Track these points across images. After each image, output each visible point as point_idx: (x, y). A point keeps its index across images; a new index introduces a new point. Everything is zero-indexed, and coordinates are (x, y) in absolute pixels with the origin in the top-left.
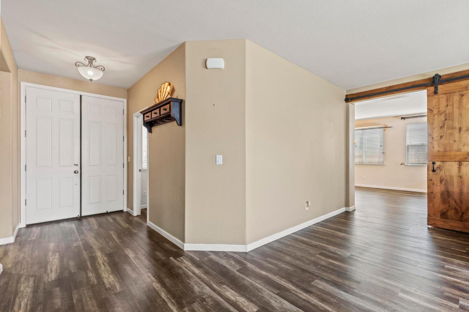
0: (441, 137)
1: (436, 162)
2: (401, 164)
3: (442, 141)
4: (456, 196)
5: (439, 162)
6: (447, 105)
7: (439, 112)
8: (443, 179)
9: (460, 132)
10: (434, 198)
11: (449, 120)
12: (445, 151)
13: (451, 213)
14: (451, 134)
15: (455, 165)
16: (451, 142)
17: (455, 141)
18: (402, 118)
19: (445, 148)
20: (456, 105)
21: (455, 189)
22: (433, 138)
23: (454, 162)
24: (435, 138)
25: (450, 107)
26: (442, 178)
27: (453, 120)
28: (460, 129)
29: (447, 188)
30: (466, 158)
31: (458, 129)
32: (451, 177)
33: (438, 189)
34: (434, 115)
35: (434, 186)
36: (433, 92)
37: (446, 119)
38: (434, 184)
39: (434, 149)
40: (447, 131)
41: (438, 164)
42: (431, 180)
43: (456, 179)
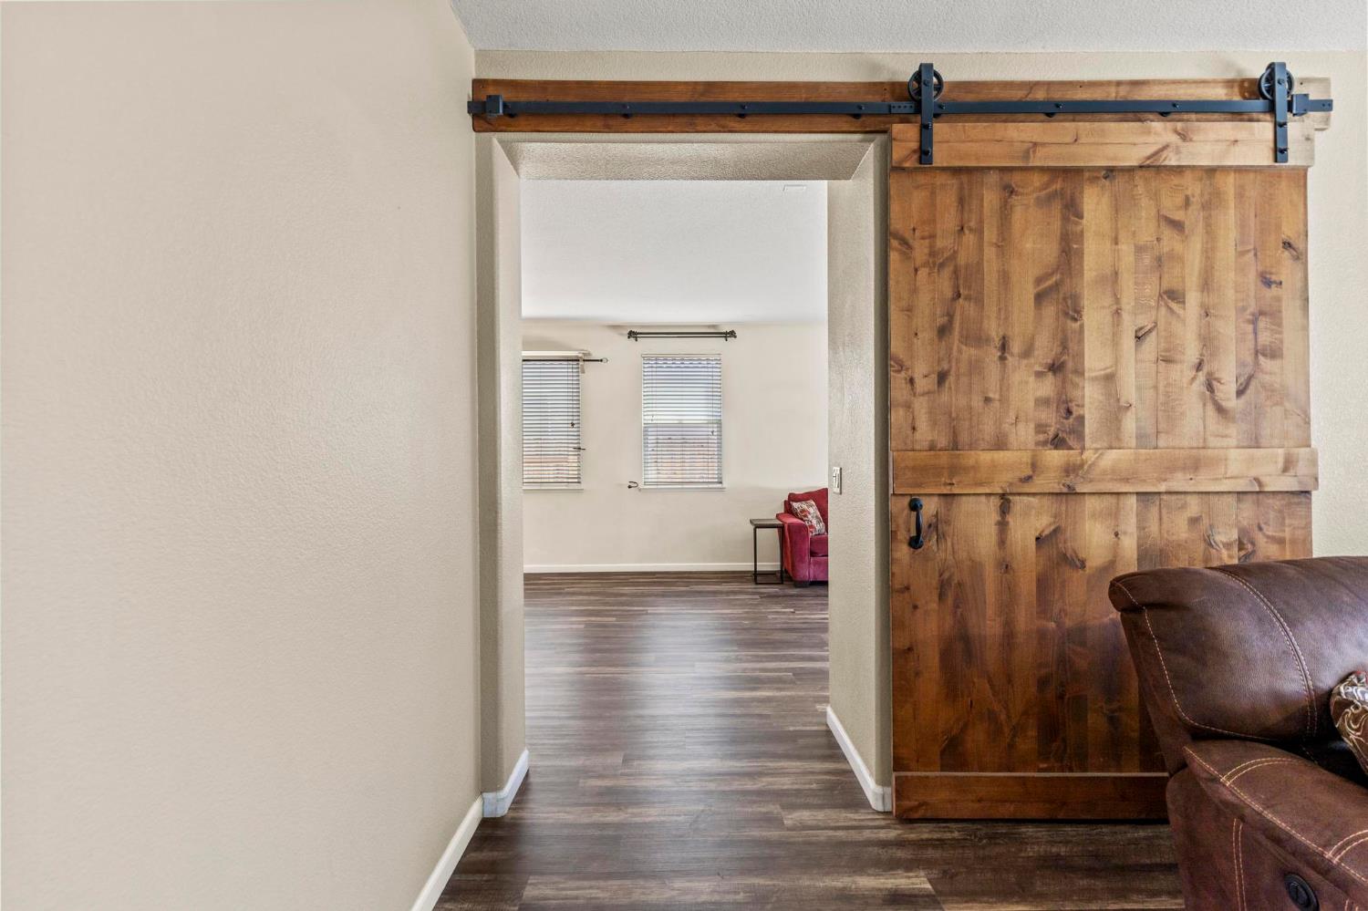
0: (942, 377)
1: (924, 501)
2: (630, 487)
3: (944, 397)
4: (991, 657)
5: (936, 499)
6: (962, 228)
7: (932, 254)
8: (950, 577)
9: (1002, 358)
10: (917, 674)
11: (968, 298)
12: (955, 445)
13: (977, 737)
14: (976, 368)
15: (990, 510)
16: (977, 402)
17: (987, 400)
18: (632, 334)
19: (955, 434)
20: (990, 234)
21: (988, 626)
22: (912, 381)
23: (983, 499)
24: (922, 384)
25: (969, 238)
26: (946, 575)
27: (979, 301)
28: (1004, 347)
29: (961, 623)
30: (1029, 478)
31: (997, 342)
32: (976, 567)
33: (930, 627)
34: (916, 270)
35: (919, 612)
36: (914, 151)
37: (959, 295)
38: (915, 607)
39: (918, 435)
40: (960, 351)
41: (930, 507)
42: (907, 588)
43: (990, 574)
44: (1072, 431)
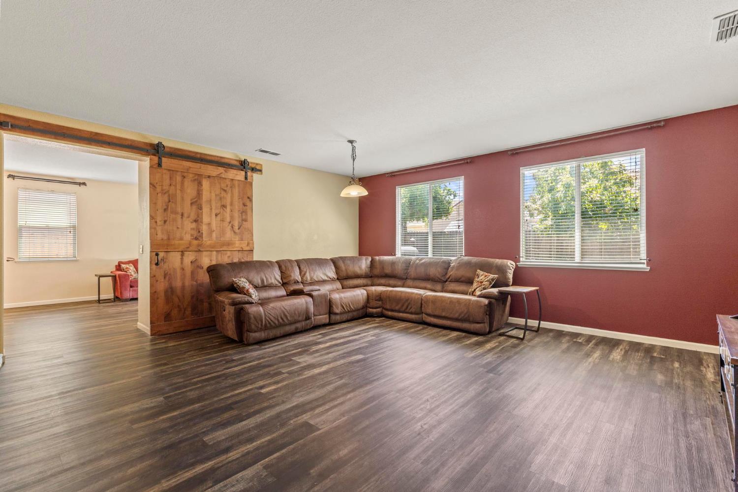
0: (165, 222)
1: (160, 254)
2: (8, 261)
3: (166, 227)
4: (179, 292)
5: (163, 253)
6: (171, 185)
7: (162, 190)
8: (167, 273)
9: (182, 218)
10: (158, 298)
11: (172, 202)
12: (169, 239)
13: (175, 313)
14: (174, 220)
15: (178, 255)
16: (175, 229)
17: (178, 228)
19: (169, 235)
20: (179, 187)
21: (178, 284)
22: (156, 222)
23: (177, 252)
24: (159, 223)
25: (172, 187)
26: (166, 272)
27: (176, 204)
28: (182, 215)
29: (170, 284)
30: (188, 247)
31: (181, 214)
32: (175, 269)
33: (162, 286)
34: (157, 194)
35: (158, 283)
36: (157, 164)
37: (170, 201)
38: (157, 281)
39: (158, 236)
40: (170, 215)
41: (161, 255)
42: (155, 276)
43: (179, 272)
44: (200, 236)
